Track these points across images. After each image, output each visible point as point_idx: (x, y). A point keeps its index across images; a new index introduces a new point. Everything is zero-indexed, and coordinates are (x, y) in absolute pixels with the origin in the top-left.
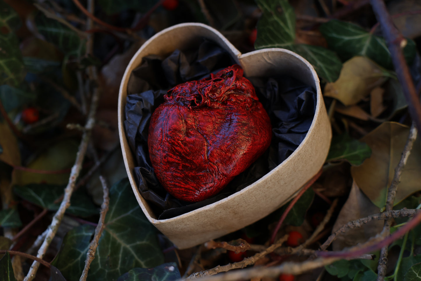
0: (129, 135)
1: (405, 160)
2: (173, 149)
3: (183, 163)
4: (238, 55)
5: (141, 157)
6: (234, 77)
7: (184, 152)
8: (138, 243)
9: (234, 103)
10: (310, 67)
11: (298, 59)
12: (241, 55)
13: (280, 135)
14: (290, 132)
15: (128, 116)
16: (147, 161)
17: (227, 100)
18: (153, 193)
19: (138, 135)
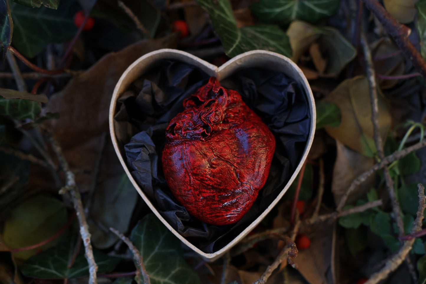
0: (143, 183)
1: (376, 109)
2: (204, 184)
3: (217, 194)
4: (216, 70)
5: (165, 200)
6: (225, 94)
7: (215, 184)
8: (173, 272)
9: (233, 118)
10: (288, 61)
11: (273, 56)
12: (218, 69)
13: (280, 130)
14: (286, 124)
15: (136, 165)
16: (175, 202)
17: (226, 118)
18: (193, 230)
19: (154, 180)
